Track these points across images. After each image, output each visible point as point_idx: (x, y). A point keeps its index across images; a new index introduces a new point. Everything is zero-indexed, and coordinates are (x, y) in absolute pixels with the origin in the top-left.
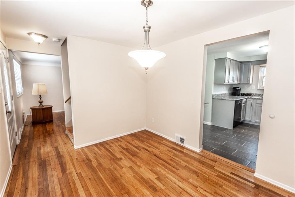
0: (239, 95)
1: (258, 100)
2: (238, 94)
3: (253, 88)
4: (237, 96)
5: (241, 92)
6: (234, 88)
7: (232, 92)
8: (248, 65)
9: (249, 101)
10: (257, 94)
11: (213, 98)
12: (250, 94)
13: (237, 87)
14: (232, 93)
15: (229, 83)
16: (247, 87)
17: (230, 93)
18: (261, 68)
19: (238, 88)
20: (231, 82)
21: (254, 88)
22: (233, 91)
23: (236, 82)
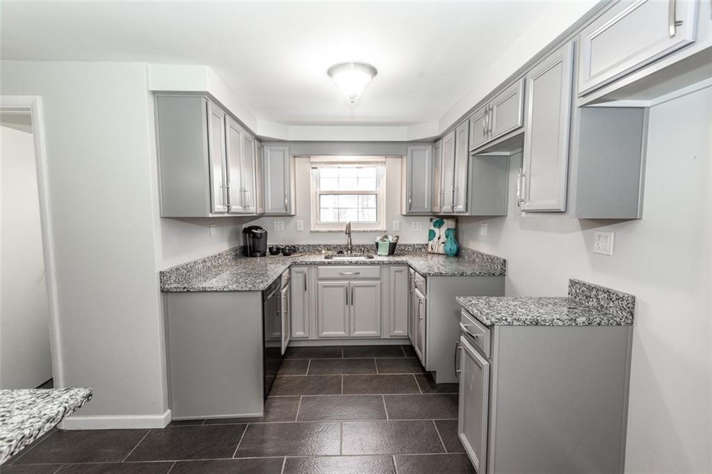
0: (264, 255)
1: (320, 267)
2: (262, 249)
3: (298, 229)
4: (259, 259)
5: (270, 243)
6: (248, 231)
7: (242, 244)
8: (282, 153)
9: (297, 272)
10: (310, 245)
11: (162, 291)
12: (294, 247)
13: (257, 228)
14: (241, 247)
15: (228, 212)
16: (283, 225)
17: (235, 250)
18: (313, 168)
19: (258, 231)
20: (236, 208)
21: (302, 229)
22: (245, 239)
23: (253, 209)
